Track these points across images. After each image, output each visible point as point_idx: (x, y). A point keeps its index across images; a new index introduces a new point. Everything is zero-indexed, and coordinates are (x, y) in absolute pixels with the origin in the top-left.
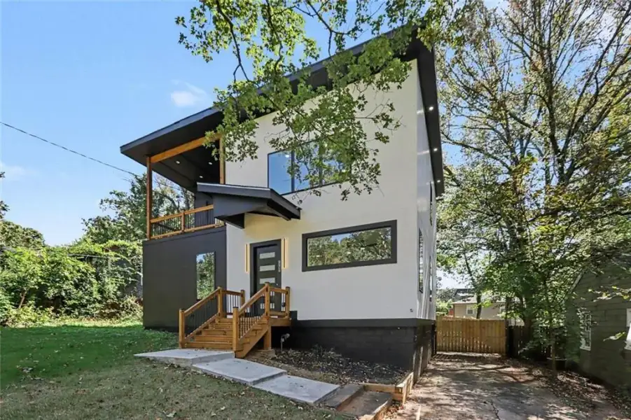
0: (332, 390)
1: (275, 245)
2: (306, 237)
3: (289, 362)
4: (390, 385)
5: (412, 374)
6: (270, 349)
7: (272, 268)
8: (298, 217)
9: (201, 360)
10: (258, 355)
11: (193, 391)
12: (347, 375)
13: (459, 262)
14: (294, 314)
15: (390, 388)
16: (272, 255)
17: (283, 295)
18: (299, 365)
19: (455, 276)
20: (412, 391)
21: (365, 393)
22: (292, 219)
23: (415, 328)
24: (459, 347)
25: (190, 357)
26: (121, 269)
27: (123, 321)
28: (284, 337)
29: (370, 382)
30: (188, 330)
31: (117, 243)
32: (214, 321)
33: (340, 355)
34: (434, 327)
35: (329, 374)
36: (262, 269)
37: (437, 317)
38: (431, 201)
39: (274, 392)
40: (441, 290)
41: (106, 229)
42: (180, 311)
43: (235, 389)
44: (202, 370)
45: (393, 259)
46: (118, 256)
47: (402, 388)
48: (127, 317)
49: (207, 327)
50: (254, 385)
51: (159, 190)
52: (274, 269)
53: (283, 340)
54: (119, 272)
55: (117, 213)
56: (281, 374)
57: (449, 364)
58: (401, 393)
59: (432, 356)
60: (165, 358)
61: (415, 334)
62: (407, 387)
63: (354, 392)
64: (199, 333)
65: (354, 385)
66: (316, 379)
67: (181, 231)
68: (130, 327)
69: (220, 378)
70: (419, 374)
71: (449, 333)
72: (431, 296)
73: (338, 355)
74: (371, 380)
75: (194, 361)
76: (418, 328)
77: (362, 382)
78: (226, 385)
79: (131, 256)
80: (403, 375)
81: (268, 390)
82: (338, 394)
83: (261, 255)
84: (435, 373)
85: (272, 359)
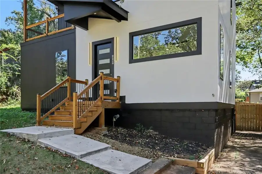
0: (144, 164)
1: (109, 42)
2: (132, 35)
3: (116, 138)
4: (194, 161)
5: (213, 150)
6: (103, 127)
7: (107, 61)
8: (126, 19)
9: (45, 136)
10: (94, 131)
11: (31, 162)
12: (159, 150)
13: (254, 58)
14: (123, 98)
15: (193, 163)
16: (108, 51)
17: (115, 83)
18: (123, 141)
19: (251, 70)
20: (213, 165)
21: (172, 166)
22: (122, 21)
23: (216, 111)
24: (253, 127)
25: (37, 133)
26: (10, 66)
27: (10, 104)
28: (115, 118)
29: (177, 157)
30: (44, 111)
31: (7, 46)
32: (64, 104)
33: (157, 133)
34: (233, 110)
35: (146, 149)
36: (101, 62)
37: (236, 102)
38: (231, 7)
39: (96, 165)
40: (240, 82)
41: (5, 38)
42: (38, 95)
43: (64, 162)
44: (44, 144)
45: (199, 52)
46: (8, 56)
47: (203, 163)
48: (12, 101)
49: (59, 109)
50: (81, 158)
51: (40, 8)
52: (109, 62)
53: (114, 120)
54: (10, 68)
55: (16, 27)
56: (106, 149)
57: (244, 141)
58: (203, 168)
59: (232, 134)
60: (20, 133)
61: (216, 116)
62: (209, 162)
63: (162, 166)
64: (53, 113)
65: (164, 159)
66: (134, 154)
67: (45, 35)
68: (13, 109)
69: (57, 151)
70: (220, 150)
71: (245, 116)
72: (231, 86)
73: (156, 133)
74: (179, 156)
75: (39, 136)
76: (219, 111)
77: (171, 156)
78: (59, 157)
79: (17, 56)
80: (205, 151)
81: (91, 163)
82: (149, 168)
83: (100, 51)
84: (233, 149)
85: (103, 136)
